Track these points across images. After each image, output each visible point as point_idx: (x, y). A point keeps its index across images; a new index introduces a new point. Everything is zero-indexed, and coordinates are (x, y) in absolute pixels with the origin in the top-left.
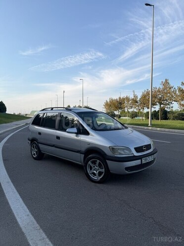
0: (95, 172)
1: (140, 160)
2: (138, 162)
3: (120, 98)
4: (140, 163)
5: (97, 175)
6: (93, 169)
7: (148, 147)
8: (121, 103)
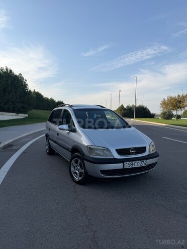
0: (77, 172)
1: (122, 164)
2: (119, 166)
3: (179, 96)
4: (122, 167)
5: (78, 175)
6: (75, 169)
7: (143, 150)
8: (180, 102)
